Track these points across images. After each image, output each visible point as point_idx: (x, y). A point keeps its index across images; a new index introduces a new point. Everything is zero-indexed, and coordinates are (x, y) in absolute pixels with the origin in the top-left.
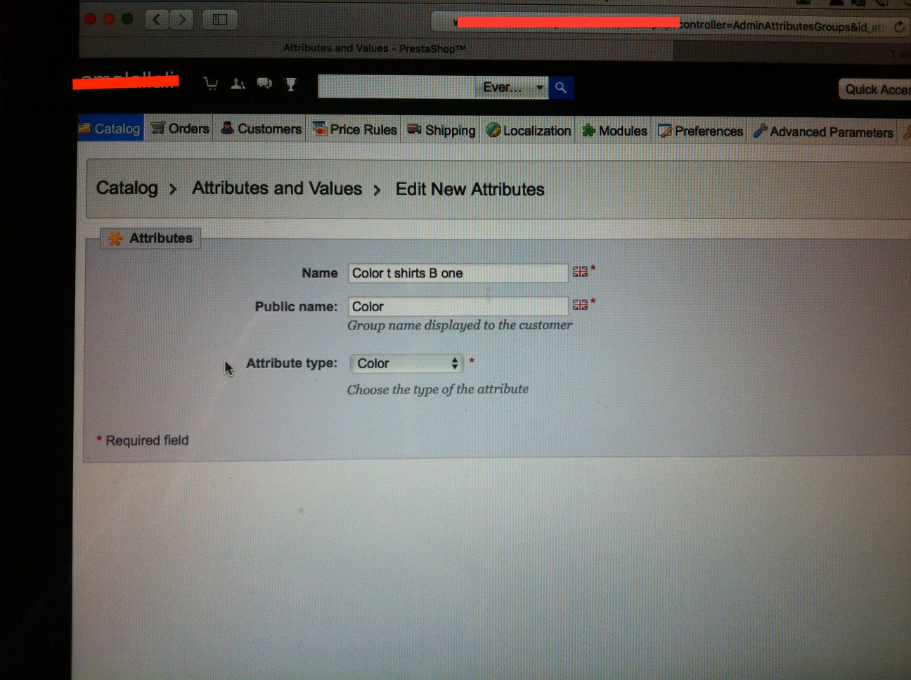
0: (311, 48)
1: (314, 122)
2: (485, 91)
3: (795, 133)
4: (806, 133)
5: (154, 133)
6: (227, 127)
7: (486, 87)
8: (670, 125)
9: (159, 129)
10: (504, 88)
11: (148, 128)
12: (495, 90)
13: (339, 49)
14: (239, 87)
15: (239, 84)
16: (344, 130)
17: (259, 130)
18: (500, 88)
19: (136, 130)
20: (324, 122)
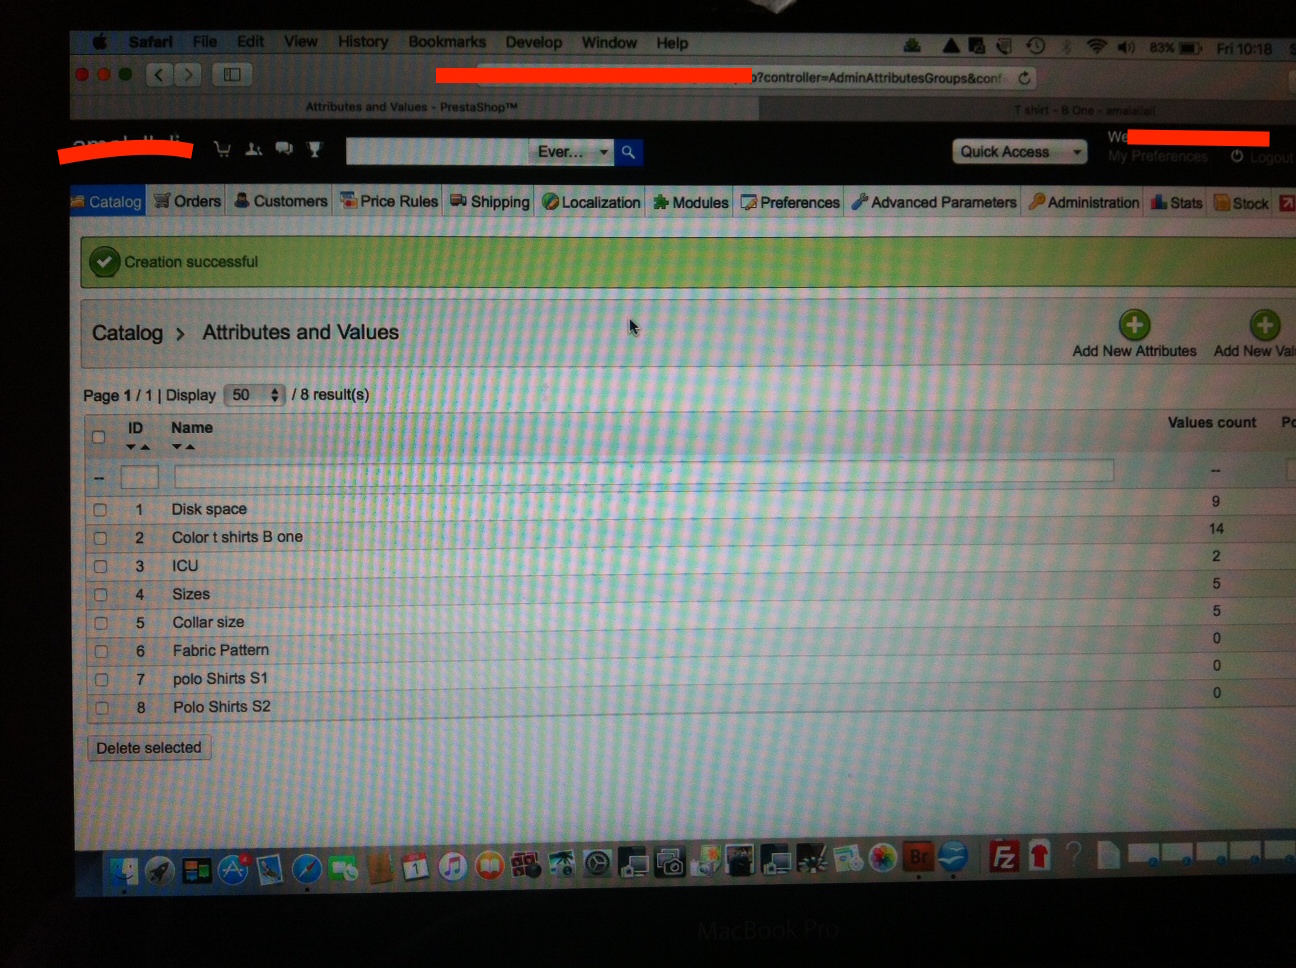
0: (337, 108)
1: (342, 193)
2: (541, 156)
3: (901, 204)
4: (913, 203)
5: (158, 206)
6: (242, 199)
7: (541, 152)
8: (755, 196)
9: (163, 202)
10: (562, 153)
11: (150, 201)
12: (552, 155)
13: (370, 108)
14: (255, 153)
15: (255, 149)
16: (376, 201)
17: (277, 202)
18: (557, 153)
19: (137, 203)
20: (353, 193)
